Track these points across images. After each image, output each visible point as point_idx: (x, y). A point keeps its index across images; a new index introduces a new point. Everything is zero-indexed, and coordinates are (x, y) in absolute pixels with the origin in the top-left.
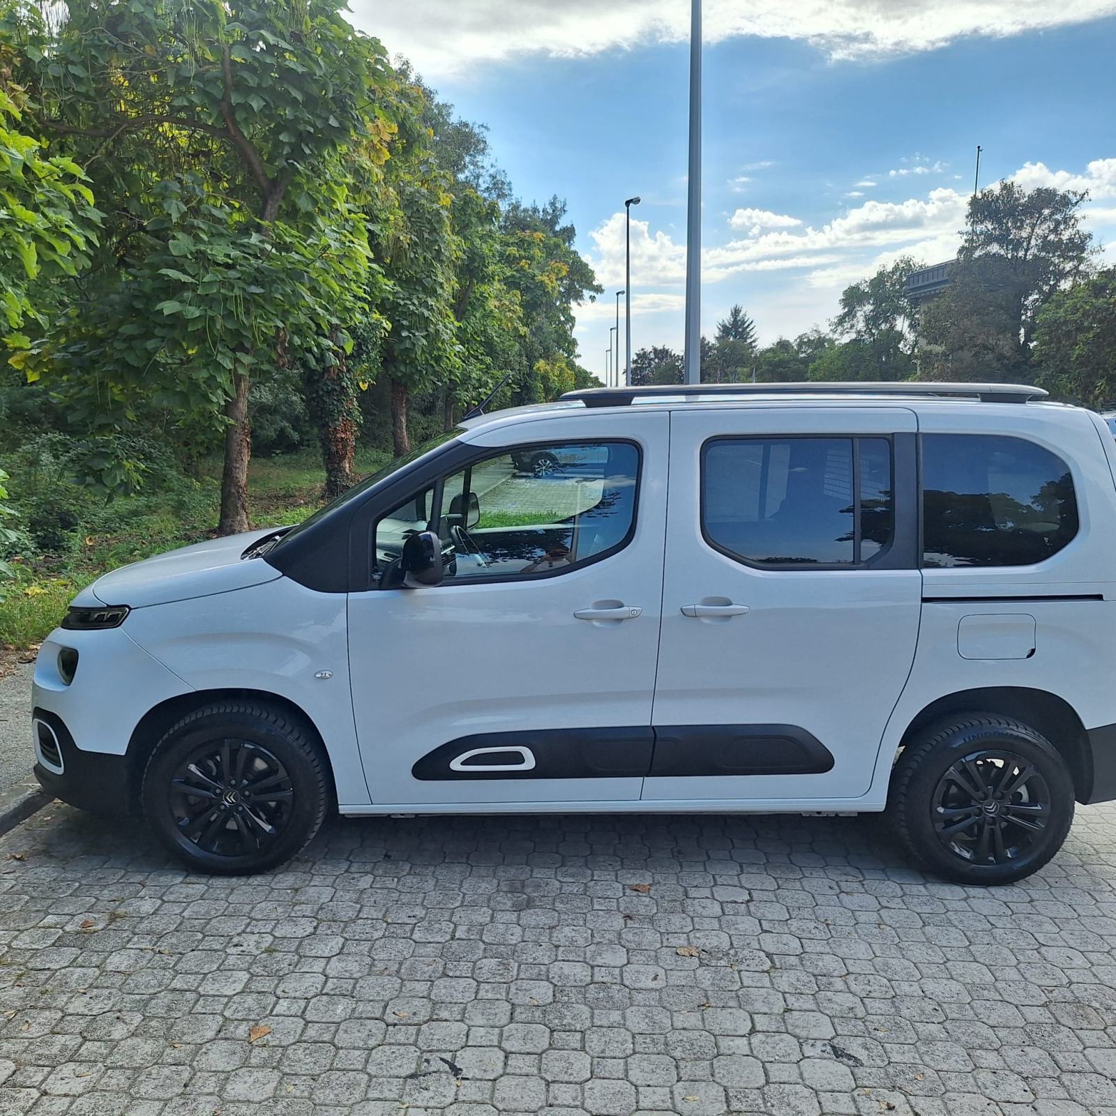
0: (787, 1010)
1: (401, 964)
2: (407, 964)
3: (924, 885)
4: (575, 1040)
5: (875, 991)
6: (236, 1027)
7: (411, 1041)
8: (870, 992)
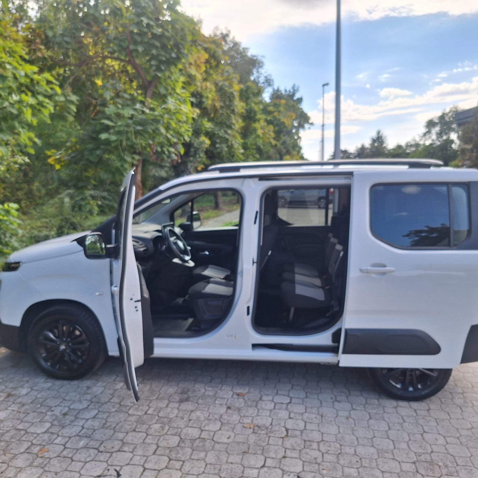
0: (284, 457)
1: (118, 424)
2: (120, 425)
3: (378, 400)
4: (178, 465)
5: (331, 450)
6: (35, 448)
7: (106, 460)
8: (329, 450)
